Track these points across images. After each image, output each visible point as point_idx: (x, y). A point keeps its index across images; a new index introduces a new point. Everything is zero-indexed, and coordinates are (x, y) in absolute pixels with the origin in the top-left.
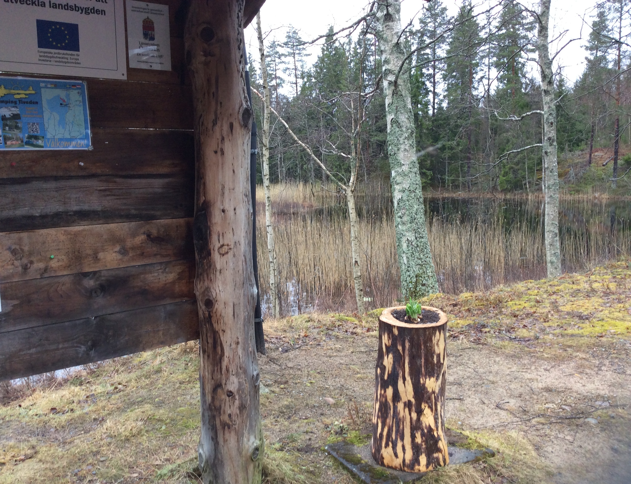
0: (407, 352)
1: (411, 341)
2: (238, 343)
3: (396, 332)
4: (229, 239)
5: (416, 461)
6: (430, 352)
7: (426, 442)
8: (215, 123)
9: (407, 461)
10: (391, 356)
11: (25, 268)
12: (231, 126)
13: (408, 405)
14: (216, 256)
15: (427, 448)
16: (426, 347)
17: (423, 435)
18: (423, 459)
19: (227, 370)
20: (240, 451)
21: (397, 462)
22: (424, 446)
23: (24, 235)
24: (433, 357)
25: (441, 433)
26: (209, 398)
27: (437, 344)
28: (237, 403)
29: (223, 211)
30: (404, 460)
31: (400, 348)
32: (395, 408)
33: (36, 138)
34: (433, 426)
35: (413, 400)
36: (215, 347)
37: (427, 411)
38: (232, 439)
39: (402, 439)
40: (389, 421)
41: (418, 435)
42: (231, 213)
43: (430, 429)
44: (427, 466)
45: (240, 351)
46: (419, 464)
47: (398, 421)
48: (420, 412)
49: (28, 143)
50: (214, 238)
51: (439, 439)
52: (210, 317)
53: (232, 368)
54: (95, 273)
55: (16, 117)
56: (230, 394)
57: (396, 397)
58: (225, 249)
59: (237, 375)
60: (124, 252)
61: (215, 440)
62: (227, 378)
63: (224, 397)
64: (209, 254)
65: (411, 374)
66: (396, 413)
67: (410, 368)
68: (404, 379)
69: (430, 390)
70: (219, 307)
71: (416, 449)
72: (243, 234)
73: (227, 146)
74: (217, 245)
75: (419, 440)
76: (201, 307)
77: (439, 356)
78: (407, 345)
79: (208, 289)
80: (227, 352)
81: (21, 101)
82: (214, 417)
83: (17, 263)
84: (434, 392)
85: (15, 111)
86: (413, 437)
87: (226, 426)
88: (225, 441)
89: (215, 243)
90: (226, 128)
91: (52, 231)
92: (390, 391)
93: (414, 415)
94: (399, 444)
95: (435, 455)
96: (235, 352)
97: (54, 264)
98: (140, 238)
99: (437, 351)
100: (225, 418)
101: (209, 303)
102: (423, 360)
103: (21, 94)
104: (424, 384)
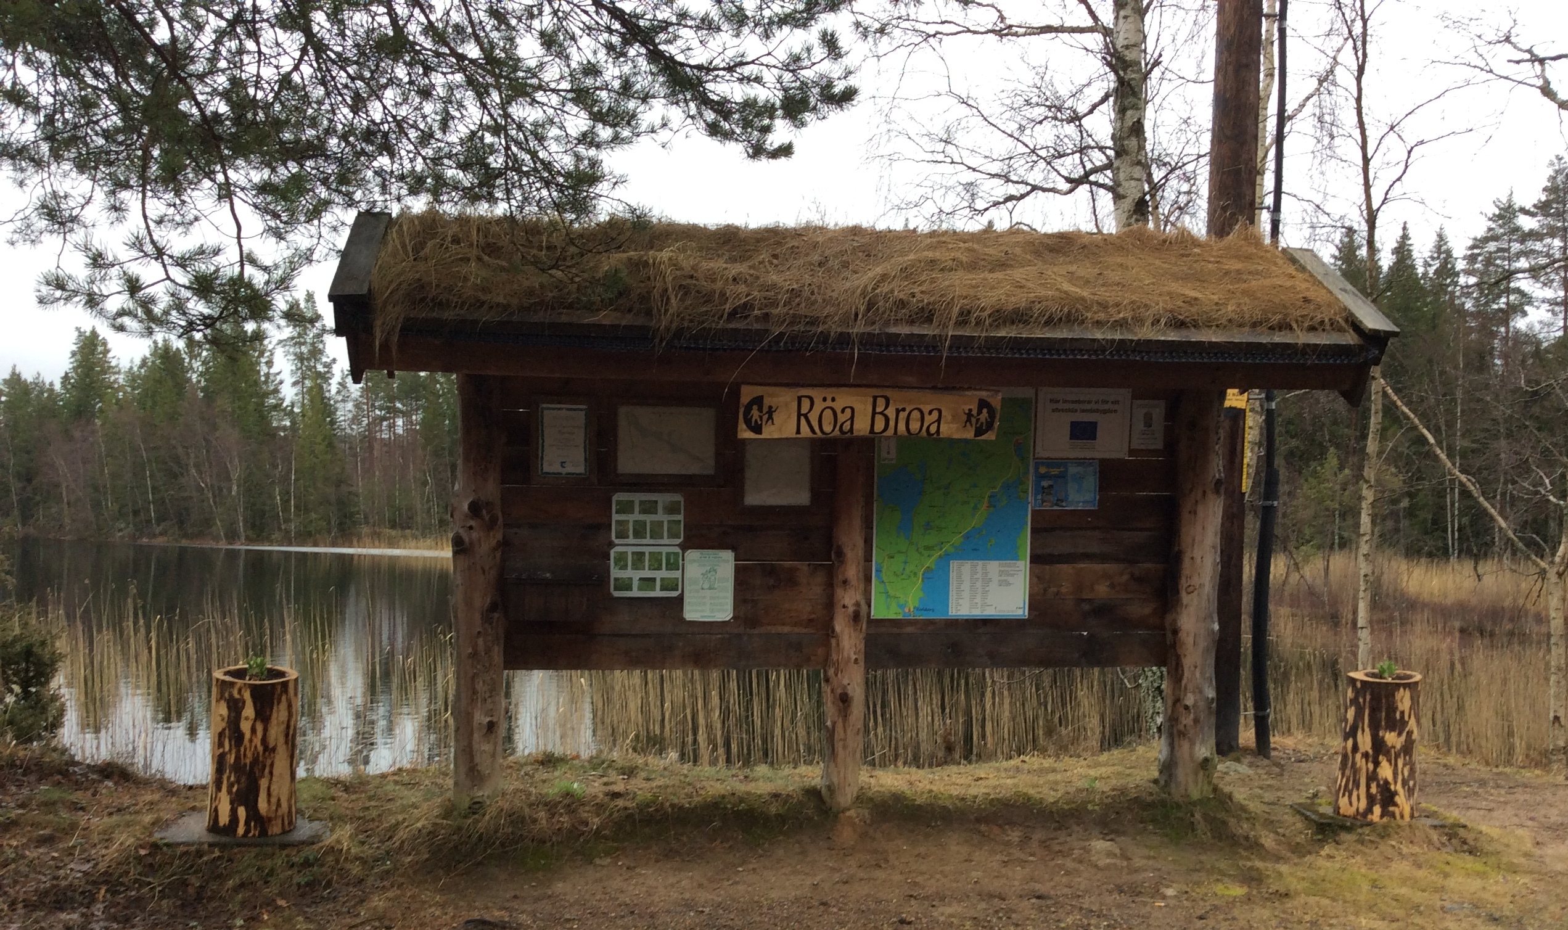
0: (1367, 704)
1: (1372, 694)
2: (1196, 667)
3: (1359, 685)
4: (1195, 581)
5: (1369, 810)
6: (1392, 708)
7: (1382, 794)
8: (1191, 490)
9: (1361, 810)
10: (1353, 708)
11: (1045, 590)
12: (1204, 492)
13: (1366, 755)
14: (1183, 594)
15: (1382, 800)
16: (1387, 701)
17: (1378, 785)
18: (1377, 810)
19: (1186, 688)
20: (1191, 755)
21: (1351, 811)
22: (1379, 797)
23: (1047, 567)
24: (1395, 712)
25: (1399, 787)
26: (1170, 711)
27: (1401, 700)
28: (1192, 716)
29: (1192, 558)
30: (1358, 809)
31: (1361, 700)
32: (1354, 758)
33: (1062, 501)
34: (1390, 779)
35: (1370, 752)
36: (1177, 670)
37: (1384, 763)
38: (1186, 745)
39: (1358, 789)
40: (1348, 772)
41: (1374, 786)
42: (1199, 560)
43: (1386, 782)
44: (1382, 816)
45: (1198, 675)
46: (1372, 813)
47: (1356, 771)
48: (1377, 764)
49: (1057, 505)
50: (1183, 580)
51: (1396, 793)
52: (1175, 643)
53: (1190, 687)
54: (1090, 600)
55: (1051, 486)
56: (1187, 708)
57: (1355, 748)
58: (1191, 589)
59: (1194, 692)
60: (1112, 586)
61: (1172, 746)
62: (1185, 695)
63: (1182, 710)
64: (1178, 592)
65: (1370, 726)
66: (1354, 764)
67: (1370, 720)
68: (1363, 731)
69: (1389, 744)
70: (1182, 635)
71: (1371, 800)
72: (1208, 579)
73: (1200, 509)
74: (1185, 586)
75: (1374, 790)
76: (1169, 635)
77: (1402, 713)
78: (1368, 697)
79: (1175, 621)
80: (1186, 674)
81: (1055, 476)
82: (1172, 726)
83: (1041, 586)
84: (1394, 747)
85: (1050, 483)
86: (1368, 787)
87: (1182, 734)
88: (1180, 746)
89: (1184, 584)
90: (1200, 494)
91: (1065, 566)
92: (1350, 742)
93: (1371, 766)
94: (1355, 793)
95: (1391, 809)
96: (1193, 674)
97: (1064, 590)
98: (1125, 577)
99: (1401, 707)
100: (1181, 727)
101: (1175, 632)
102: (1384, 714)
103: (1055, 471)
104: (1383, 737)
